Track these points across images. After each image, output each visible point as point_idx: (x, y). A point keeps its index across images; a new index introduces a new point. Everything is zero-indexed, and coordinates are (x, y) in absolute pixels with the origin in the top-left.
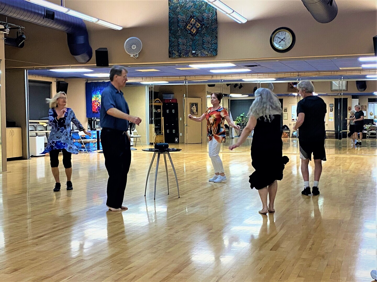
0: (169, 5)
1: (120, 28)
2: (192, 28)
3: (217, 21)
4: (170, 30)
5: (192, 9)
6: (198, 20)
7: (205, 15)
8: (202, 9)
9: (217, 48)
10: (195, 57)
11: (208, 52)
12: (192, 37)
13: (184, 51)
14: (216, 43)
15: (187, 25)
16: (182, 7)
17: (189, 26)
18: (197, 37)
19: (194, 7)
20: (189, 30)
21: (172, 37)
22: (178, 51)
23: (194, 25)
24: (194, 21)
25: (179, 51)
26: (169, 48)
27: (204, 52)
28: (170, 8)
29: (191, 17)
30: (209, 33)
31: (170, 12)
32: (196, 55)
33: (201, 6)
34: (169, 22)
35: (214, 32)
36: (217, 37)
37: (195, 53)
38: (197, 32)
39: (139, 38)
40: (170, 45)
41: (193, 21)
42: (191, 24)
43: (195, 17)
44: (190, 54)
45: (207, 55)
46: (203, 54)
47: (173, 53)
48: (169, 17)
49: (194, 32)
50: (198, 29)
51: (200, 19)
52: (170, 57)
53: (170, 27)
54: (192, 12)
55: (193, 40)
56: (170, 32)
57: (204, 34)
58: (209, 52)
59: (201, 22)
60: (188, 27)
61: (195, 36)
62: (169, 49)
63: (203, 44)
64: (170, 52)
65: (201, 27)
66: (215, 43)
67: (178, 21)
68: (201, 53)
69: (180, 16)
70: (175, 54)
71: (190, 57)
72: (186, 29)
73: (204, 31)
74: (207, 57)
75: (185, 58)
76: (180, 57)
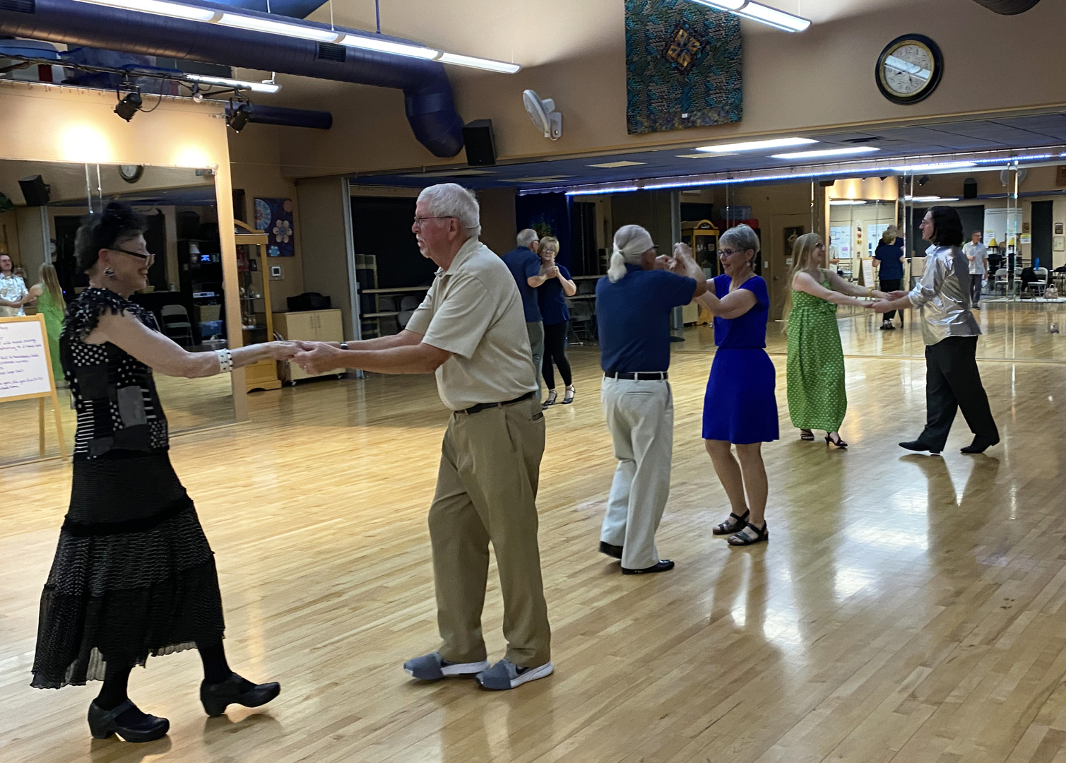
1: (513, 69)
2: (679, 55)
3: (740, 29)
6: (694, 33)
7: (712, 18)
9: (741, 100)
10: (690, 128)
11: (719, 114)
12: (680, 78)
13: (662, 114)
14: (739, 90)
15: (667, 48)
17: (674, 50)
18: (692, 78)
20: (673, 58)
21: (635, 82)
22: (648, 117)
23: (685, 45)
24: (686, 35)
25: (652, 116)
26: (628, 110)
27: (710, 114)
28: (627, 8)
29: (678, 26)
30: (721, 64)
31: (627, 18)
32: (690, 124)
34: (627, 41)
35: (733, 59)
36: (740, 73)
37: (688, 119)
38: (692, 64)
40: (629, 103)
41: (682, 36)
42: (679, 45)
43: (687, 26)
44: (676, 122)
45: (716, 121)
46: (707, 120)
47: (636, 123)
48: (626, 29)
49: (685, 64)
50: (693, 55)
51: (700, 28)
52: (630, 132)
53: (627, 56)
54: (681, 12)
55: (683, 85)
57: (710, 66)
58: (723, 114)
59: (702, 36)
60: (670, 52)
61: (688, 75)
62: (628, 112)
63: (708, 90)
64: (629, 121)
65: (702, 50)
66: (735, 90)
67: (648, 38)
68: (703, 117)
69: (650, 27)
70: (642, 125)
71: (677, 129)
72: (666, 59)
73: (709, 60)
74: (716, 125)
75: (666, 130)
76: (654, 130)
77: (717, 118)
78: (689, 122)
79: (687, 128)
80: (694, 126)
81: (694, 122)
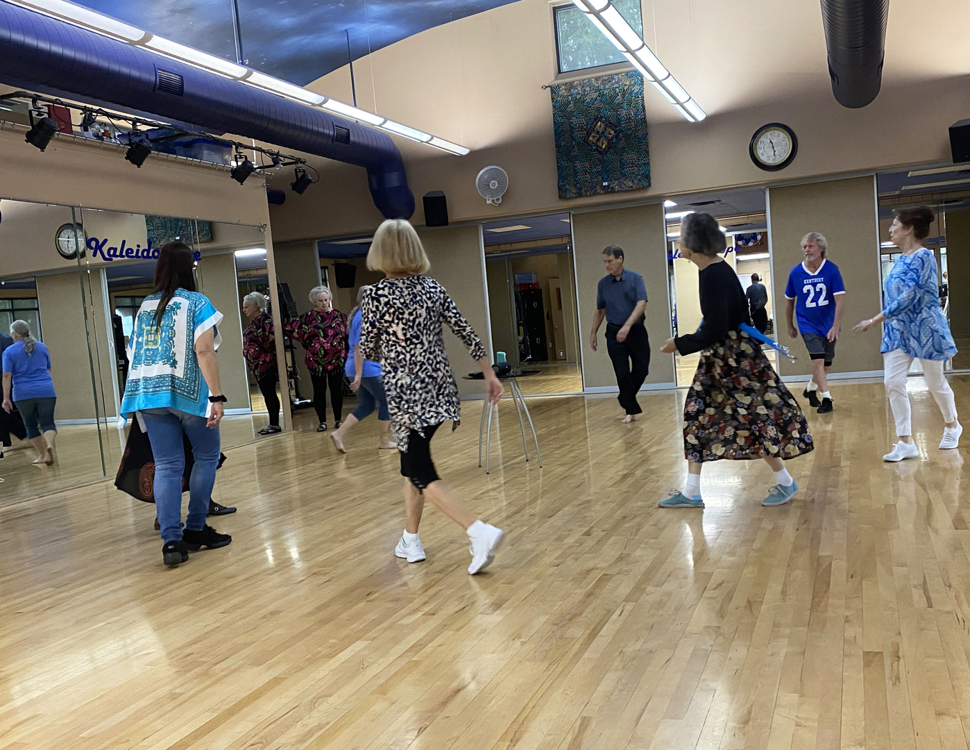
0: (553, 101)
1: (464, 152)
2: (598, 140)
3: (645, 122)
4: (558, 146)
5: (597, 104)
6: (609, 124)
7: (623, 113)
8: (616, 102)
9: (649, 172)
10: (609, 193)
11: (633, 182)
12: (600, 156)
13: (587, 184)
14: (648, 164)
15: (588, 135)
16: (576, 101)
17: (594, 137)
18: (609, 156)
19: (601, 101)
20: (593, 143)
21: (563, 160)
22: (575, 186)
23: (603, 133)
24: (603, 126)
25: (578, 185)
26: (558, 181)
27: (625, 182)
28: (554, 107)
29: (597, 119)
30: (632, 146)
31: (554, 114)
32: (610, 190)
33: (613, 97)
34: (556, 131)
35: (642, 142)
36: (648, 153)
37: (608, 186)
38: (609, 147)
39: (502, 167)
40: (559, 175)
41: (600, 126)
42: (598, 133)
43: (604, 119)
44: (598, 189)
45: (631, 187)
46: (623, 186)
47: (566, 190)
48: (554, 122)
49: (604, 147)
50: (610, 141)
51: (613, 120)
52: (560, 197)
53: (557, 141)
54: (598, 109)
55: (602, 162)
56: (558, 152)
57: (623, 148)
58: (636, 182)
59: (616, 127)
60: (591, 138)
61: (606, 154)
62: (559, 183)
63: (622, 165)
64: (560, 189)
65: (616, 137)
66: (644, 164)
67: (572, 129)
68: (619, 184)
69: (574, 120)
70: (570, 191)
71: (599, 194)
72: (588, 143)
73: (622, 143)
74: (631, 190)
75: (590, 196)
76: (580, 195)
77: (632, 185)
78: (609, 188)
79: (607, 193)
80: (613, 191)
81: (613, 188)
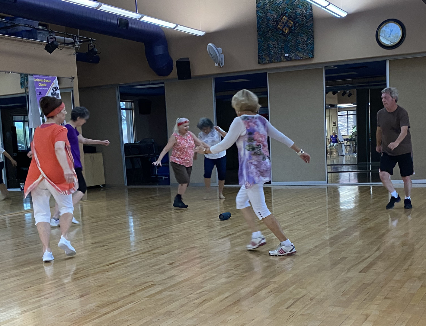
0: (257, 3)
1: (202, 34)
2: (283, 28)
3: (312, 17)
4: (259, 31)
5: (283, 5)
6: (290, 18)
7: (299, 11)
8: (295, 3)
9: (313, 48)
10: (288, 61)
11: (303, 54)
12: (284, 38)
13: (275, 55)
14: (313, 43)
15: (278, 24)
16: (271, 3)
17: (281, 26)
18: (290, 38)
19: (286, 3)
20: (280, 29)
21: (262, 40)
22: (268, 56)
23: (286, 23)
25: (270, 55)
26: (258, 53)
27: (298, 54)
28: (257, 6)
29: (283, 15)
30: (304, 32)
31: (257, 11)
32: (289, 59)
33: (293, 1)
34: (258, 21)
35: (310, 30)
36: (313, 36)
38: (290, 32)
40: (259, 49)
41: (285, 19)
42: (283, 23)
43: (287, 14)
44: (282, 58)
45: (302, 57)
46: (298, 57)
47: (263, 59)
48: (257, 16)
49: (287, 32)
50: (290, 28)
51: (293, 15)
52: (259, 63)
53: (258, 28)
54: (284, 8)
55: (285, 42)
56: (259, 35)
57: (298, 33)
58: (305, 54)
59: (294, 19)
60: (279, 26)
61: (288, 37)
63: (297, 44)
64: (259, 58)
65: (294, 25)
66: (310, 43)
67: (268, 20)
68: (295, 55)
69: (269, 15)
70: (266, 60)
71: (283, 61)
72: (277, 29)
73: (298, 30)
74: (302, 59)
75: (277, 62)
76: (271, 62)
77: (302, 56)
78: (288, 58)
79: (287, 61)
80: (291, 60)
81: (291, 58)
